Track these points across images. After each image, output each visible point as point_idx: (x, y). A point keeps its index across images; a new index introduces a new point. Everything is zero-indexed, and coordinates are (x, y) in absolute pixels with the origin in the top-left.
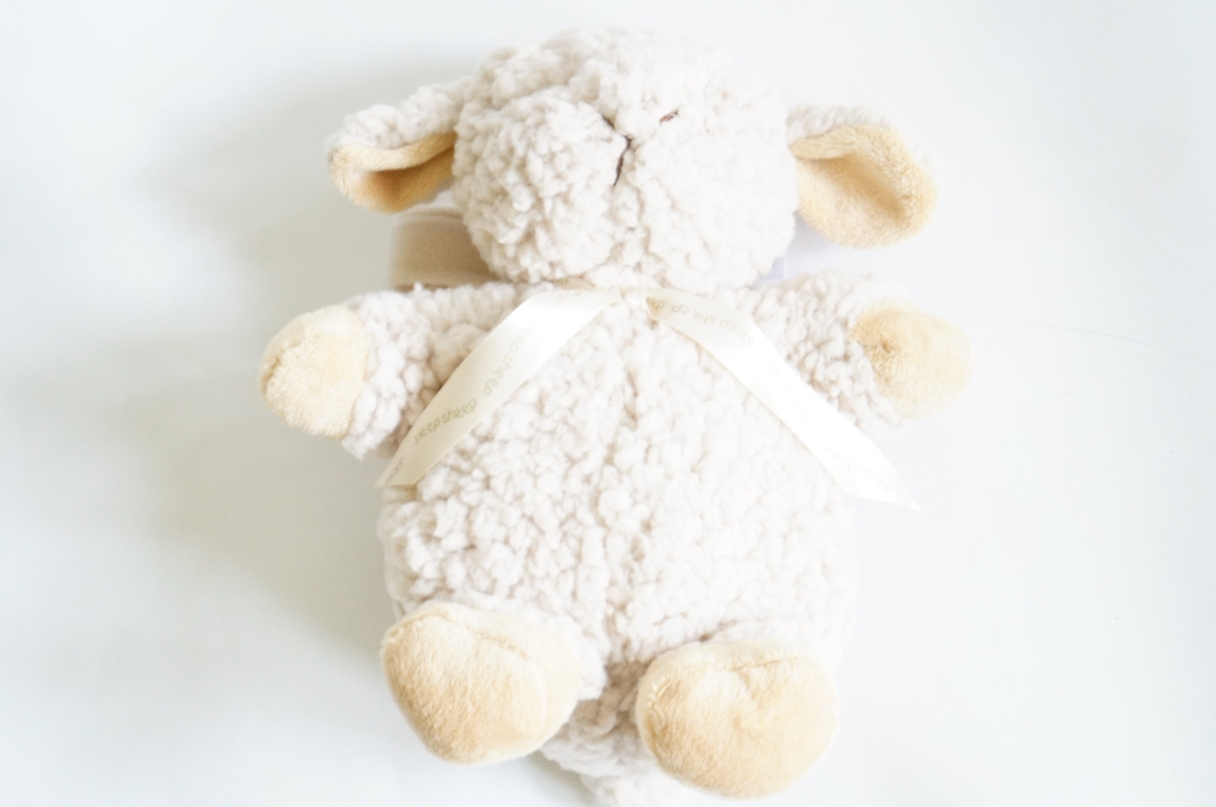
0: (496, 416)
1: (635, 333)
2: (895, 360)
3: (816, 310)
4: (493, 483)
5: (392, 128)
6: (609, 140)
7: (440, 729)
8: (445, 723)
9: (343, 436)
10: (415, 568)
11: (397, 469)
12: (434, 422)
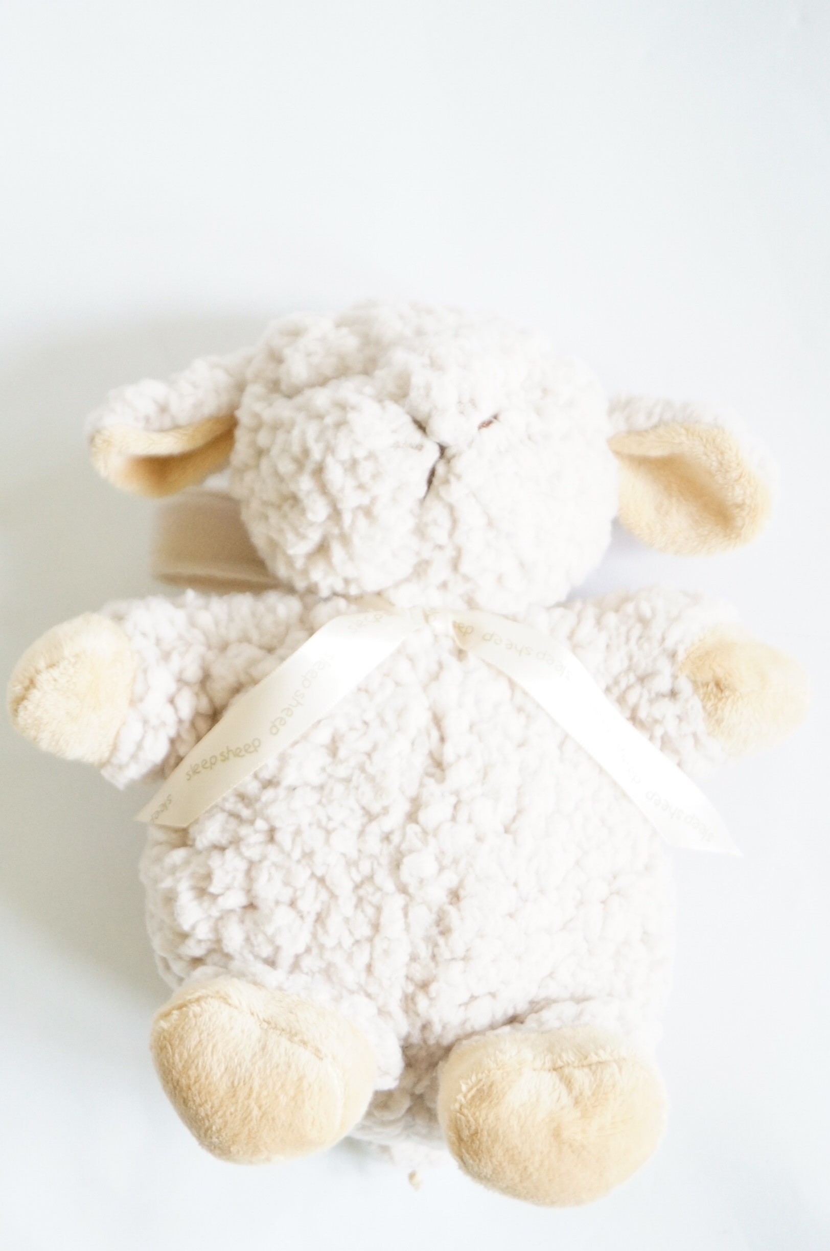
0: (283, 759)
1: (441, 665)
2: (730, 700)
3: (640, 638)
4: (278, 836)
5: (163, 409)
6: (420, 448)
7: (219, 1131)
8: (225, 1126)
9: (103, 765)
10: (186, 927)
11: (164, 806)
12: (211, 760)
